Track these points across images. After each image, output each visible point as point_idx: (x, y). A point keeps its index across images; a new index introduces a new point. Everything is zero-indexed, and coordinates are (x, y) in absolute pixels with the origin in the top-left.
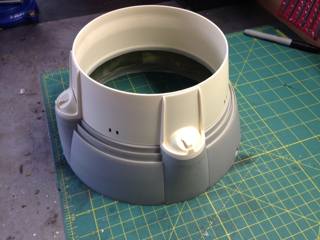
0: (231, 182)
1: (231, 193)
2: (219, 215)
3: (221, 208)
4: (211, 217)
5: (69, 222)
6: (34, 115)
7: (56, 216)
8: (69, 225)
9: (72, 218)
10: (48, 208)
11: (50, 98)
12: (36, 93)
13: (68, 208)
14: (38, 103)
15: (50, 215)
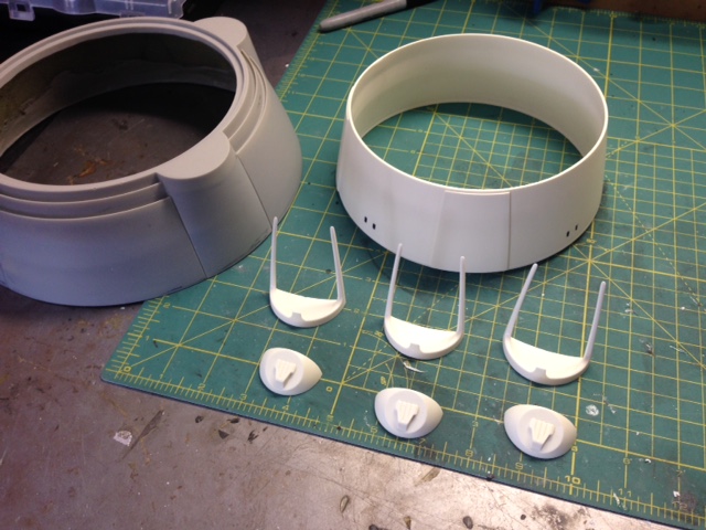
5: (581, 492)
6: (230, 443)
7: (551, 510)
8: (588, 493)
9: (573, 482)
10: (523, 517)
11: (205, 390)
12: (160, 412)
13: (545, 480)
14: (198, 419)
15: (541, 520)
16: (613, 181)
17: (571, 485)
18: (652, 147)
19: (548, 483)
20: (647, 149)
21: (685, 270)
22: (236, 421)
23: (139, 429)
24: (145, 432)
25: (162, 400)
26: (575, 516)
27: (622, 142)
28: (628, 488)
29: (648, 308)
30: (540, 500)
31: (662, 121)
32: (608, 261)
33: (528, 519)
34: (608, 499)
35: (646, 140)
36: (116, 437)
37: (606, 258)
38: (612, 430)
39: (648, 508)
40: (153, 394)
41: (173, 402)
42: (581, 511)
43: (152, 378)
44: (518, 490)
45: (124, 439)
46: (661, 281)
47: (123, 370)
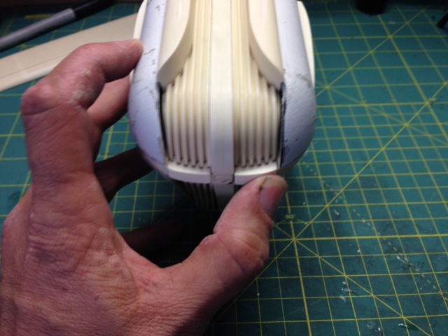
0: (320, 195)
1: (341, 202)
2: (382, 235)
3: (371, 227)
4: (386, 248)
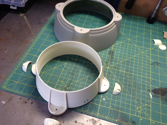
5: (99, 116)
6: (27, 104)
7: (93, 120)
8: (101, 116)
9: (98, 114)
10: (87, 121)
11: (22, 92)
12: (12, 97)
13: (93, 113)
14: (20, 99)
15: (91, 122)
16: (115, 51)
17: (98, 115)
18: (124, 44)
19: (93, 114)
20: (123, 44)
21: (127, 71)
22: (29, 99)
23: (7, 101)
24: (8, 101)
25: (13, 94)
26: (98, 121)
27: (118, 42)
28: (109, 116)
29: (118, 78)
30: (91, 118)
31: (127, 38)
32: (112, 68)
33: (88, 121)
34: (104, 118)
35: (123, 42)
36: (2, 102)
37: (111, 67)
38: (107, 103)
39: (112, 120)
40: (11, 93)
41: (15, 95)
42: (99, 120)
43: (11, 89)
44: (87, 115)
45: (4, 102)
46: (122, 73)
47: (4, 87)
